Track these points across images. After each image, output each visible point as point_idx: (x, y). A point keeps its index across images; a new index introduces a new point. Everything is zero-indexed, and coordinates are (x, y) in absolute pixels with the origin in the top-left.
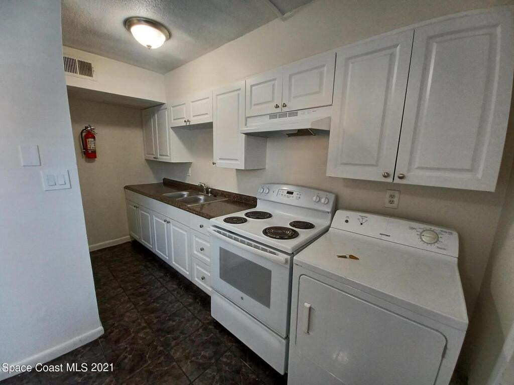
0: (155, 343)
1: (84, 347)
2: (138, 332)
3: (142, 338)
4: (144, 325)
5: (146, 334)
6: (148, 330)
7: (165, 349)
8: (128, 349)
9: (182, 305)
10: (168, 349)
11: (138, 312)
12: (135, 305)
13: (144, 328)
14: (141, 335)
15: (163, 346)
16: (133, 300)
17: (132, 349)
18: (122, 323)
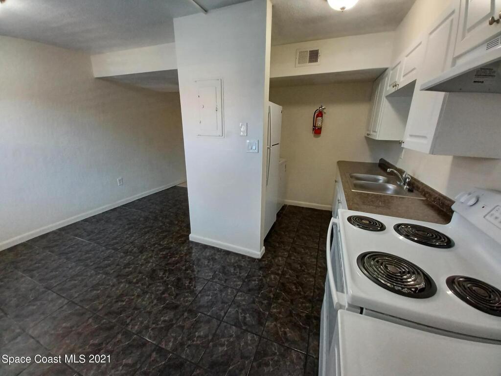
0: (272, 289)
1: (249, 257)
2: (272, 273)
3: (271, 279)
4: (280, 272)
5: (275, 278)
6: (278, 278)
7: (273, 298)
8: (260, 278)
9: (313, 283)
10: (274, 301)
11: (286, 262)
12: (288, 257)
13: (278, 274)
14: (272, 276)
15: (274, 295)
16: (291, 252)
17: (261, 279)
18: (273, 260)
